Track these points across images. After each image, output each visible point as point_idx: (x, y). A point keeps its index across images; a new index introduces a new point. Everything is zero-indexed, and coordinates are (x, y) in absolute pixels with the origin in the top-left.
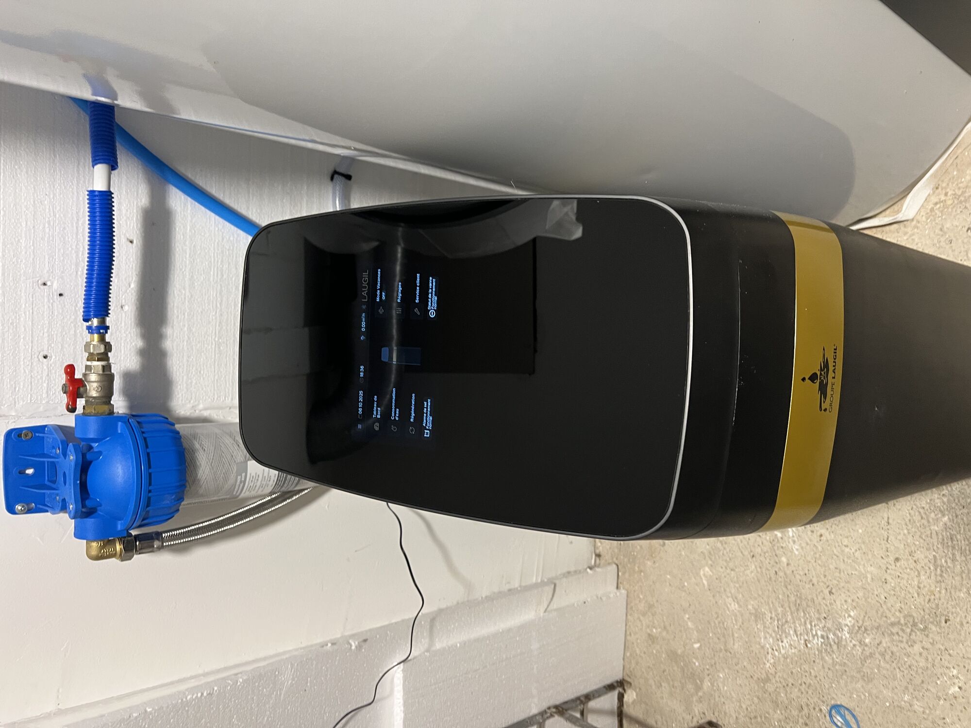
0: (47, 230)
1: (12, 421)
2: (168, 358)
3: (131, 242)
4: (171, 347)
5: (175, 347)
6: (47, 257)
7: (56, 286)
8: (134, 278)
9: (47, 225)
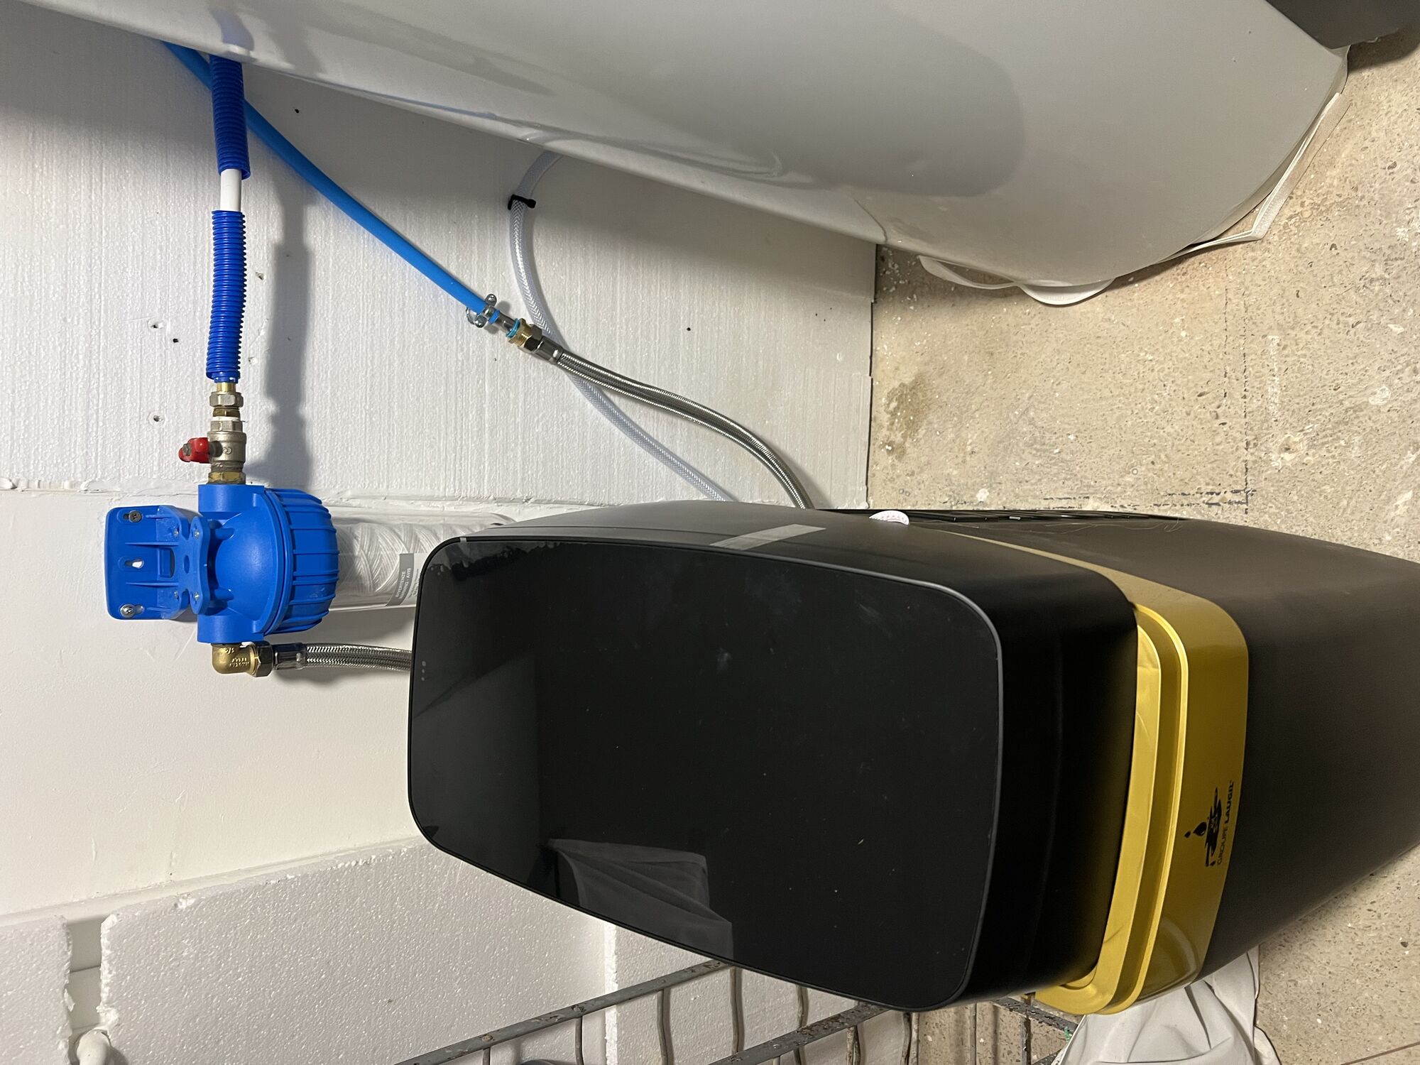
0: (159, 257)
1: (117, 498)
2: (307, 429)
3: (261, 278)
4: (311, 415)
5: (315, 414)
6: (158, 291)
7: (169, 329)
8: (264, 324)
9: (158, 251)
